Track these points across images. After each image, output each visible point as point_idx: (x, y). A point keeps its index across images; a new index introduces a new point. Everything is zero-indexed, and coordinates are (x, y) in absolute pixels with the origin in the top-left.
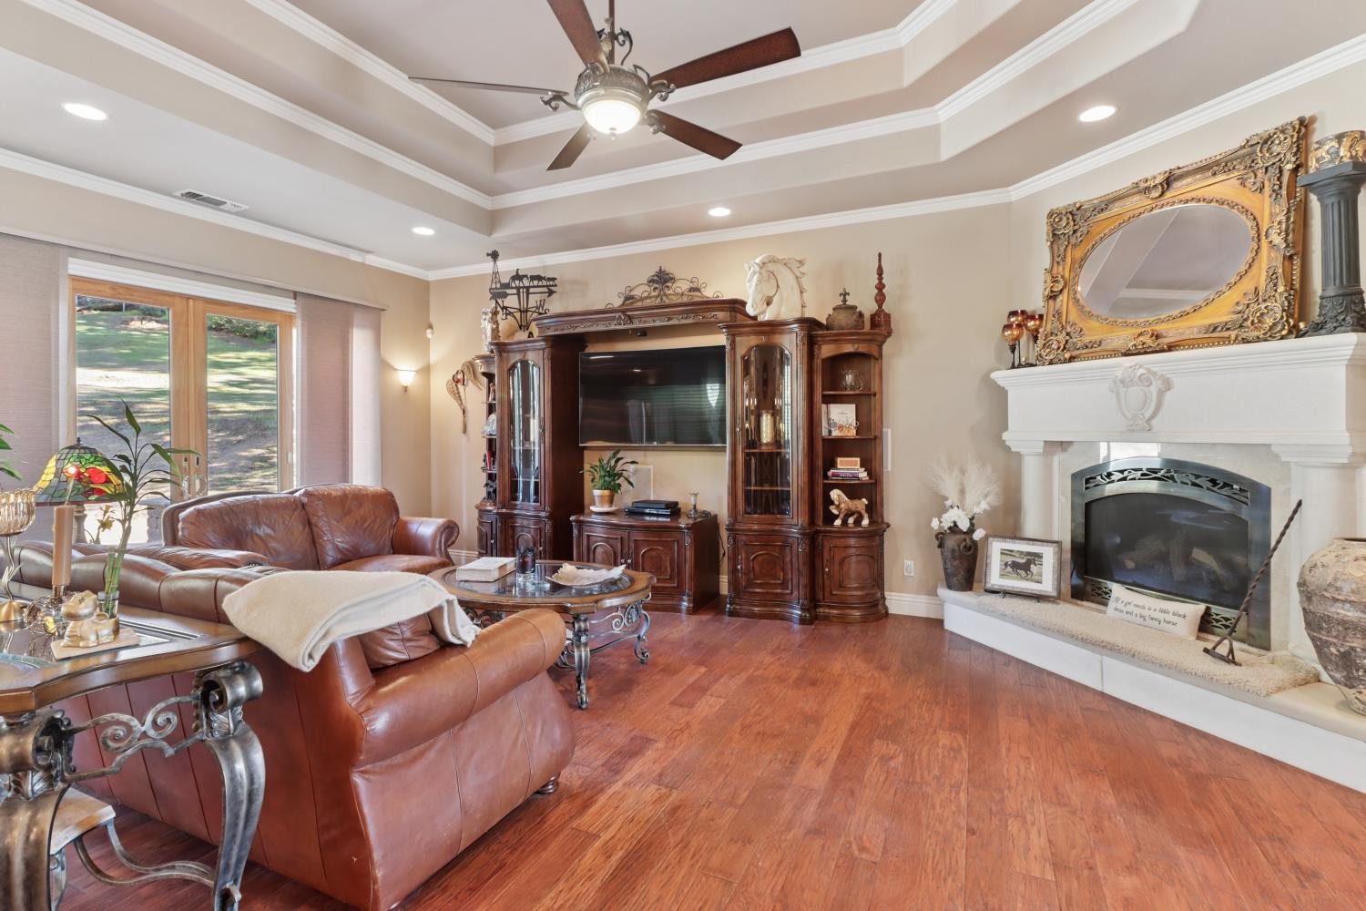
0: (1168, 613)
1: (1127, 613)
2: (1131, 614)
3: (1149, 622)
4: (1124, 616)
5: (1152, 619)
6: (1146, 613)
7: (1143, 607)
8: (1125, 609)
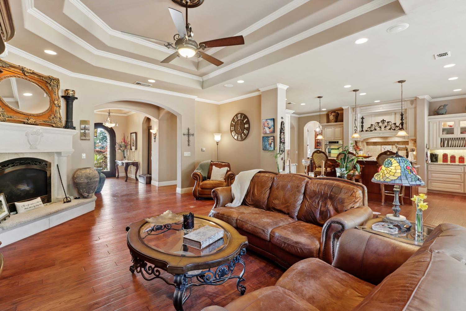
0: (39, 202)
1: (30, 208)
2: (31, 207)
3: (36, 207)
4: (29, 209)
5: (37, 205)
6: (35, 205)
7: (33, 204)
8: (29, 207)
